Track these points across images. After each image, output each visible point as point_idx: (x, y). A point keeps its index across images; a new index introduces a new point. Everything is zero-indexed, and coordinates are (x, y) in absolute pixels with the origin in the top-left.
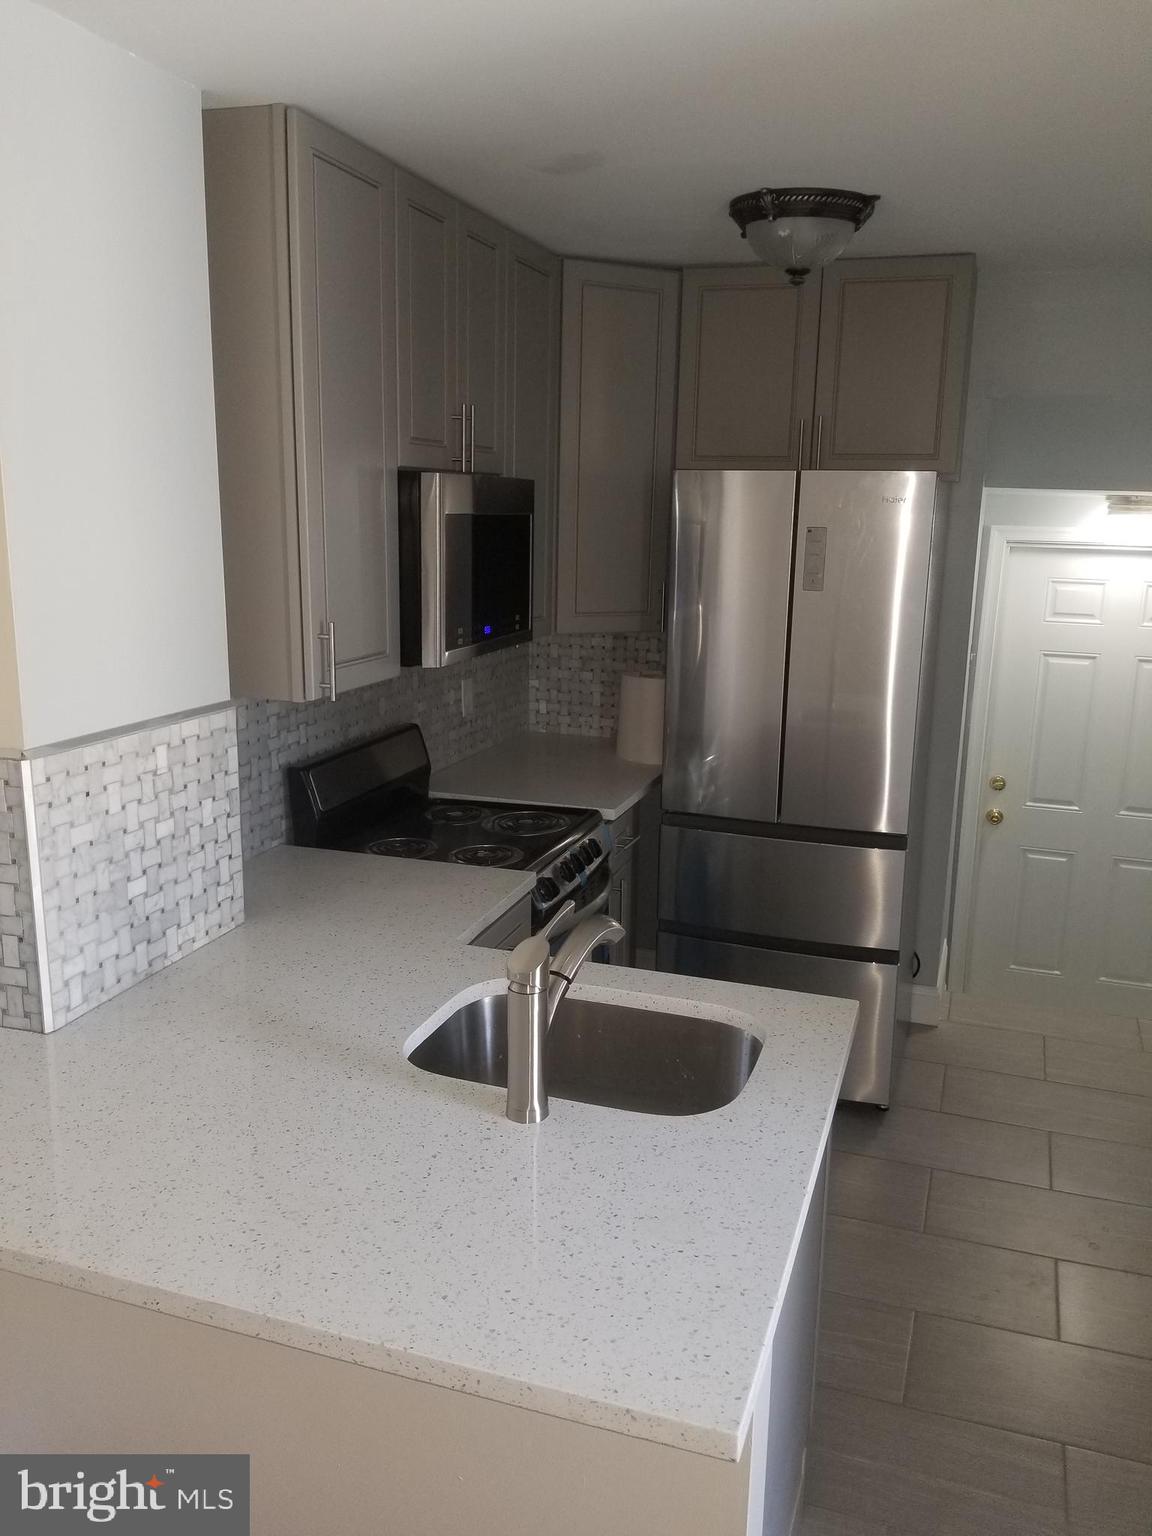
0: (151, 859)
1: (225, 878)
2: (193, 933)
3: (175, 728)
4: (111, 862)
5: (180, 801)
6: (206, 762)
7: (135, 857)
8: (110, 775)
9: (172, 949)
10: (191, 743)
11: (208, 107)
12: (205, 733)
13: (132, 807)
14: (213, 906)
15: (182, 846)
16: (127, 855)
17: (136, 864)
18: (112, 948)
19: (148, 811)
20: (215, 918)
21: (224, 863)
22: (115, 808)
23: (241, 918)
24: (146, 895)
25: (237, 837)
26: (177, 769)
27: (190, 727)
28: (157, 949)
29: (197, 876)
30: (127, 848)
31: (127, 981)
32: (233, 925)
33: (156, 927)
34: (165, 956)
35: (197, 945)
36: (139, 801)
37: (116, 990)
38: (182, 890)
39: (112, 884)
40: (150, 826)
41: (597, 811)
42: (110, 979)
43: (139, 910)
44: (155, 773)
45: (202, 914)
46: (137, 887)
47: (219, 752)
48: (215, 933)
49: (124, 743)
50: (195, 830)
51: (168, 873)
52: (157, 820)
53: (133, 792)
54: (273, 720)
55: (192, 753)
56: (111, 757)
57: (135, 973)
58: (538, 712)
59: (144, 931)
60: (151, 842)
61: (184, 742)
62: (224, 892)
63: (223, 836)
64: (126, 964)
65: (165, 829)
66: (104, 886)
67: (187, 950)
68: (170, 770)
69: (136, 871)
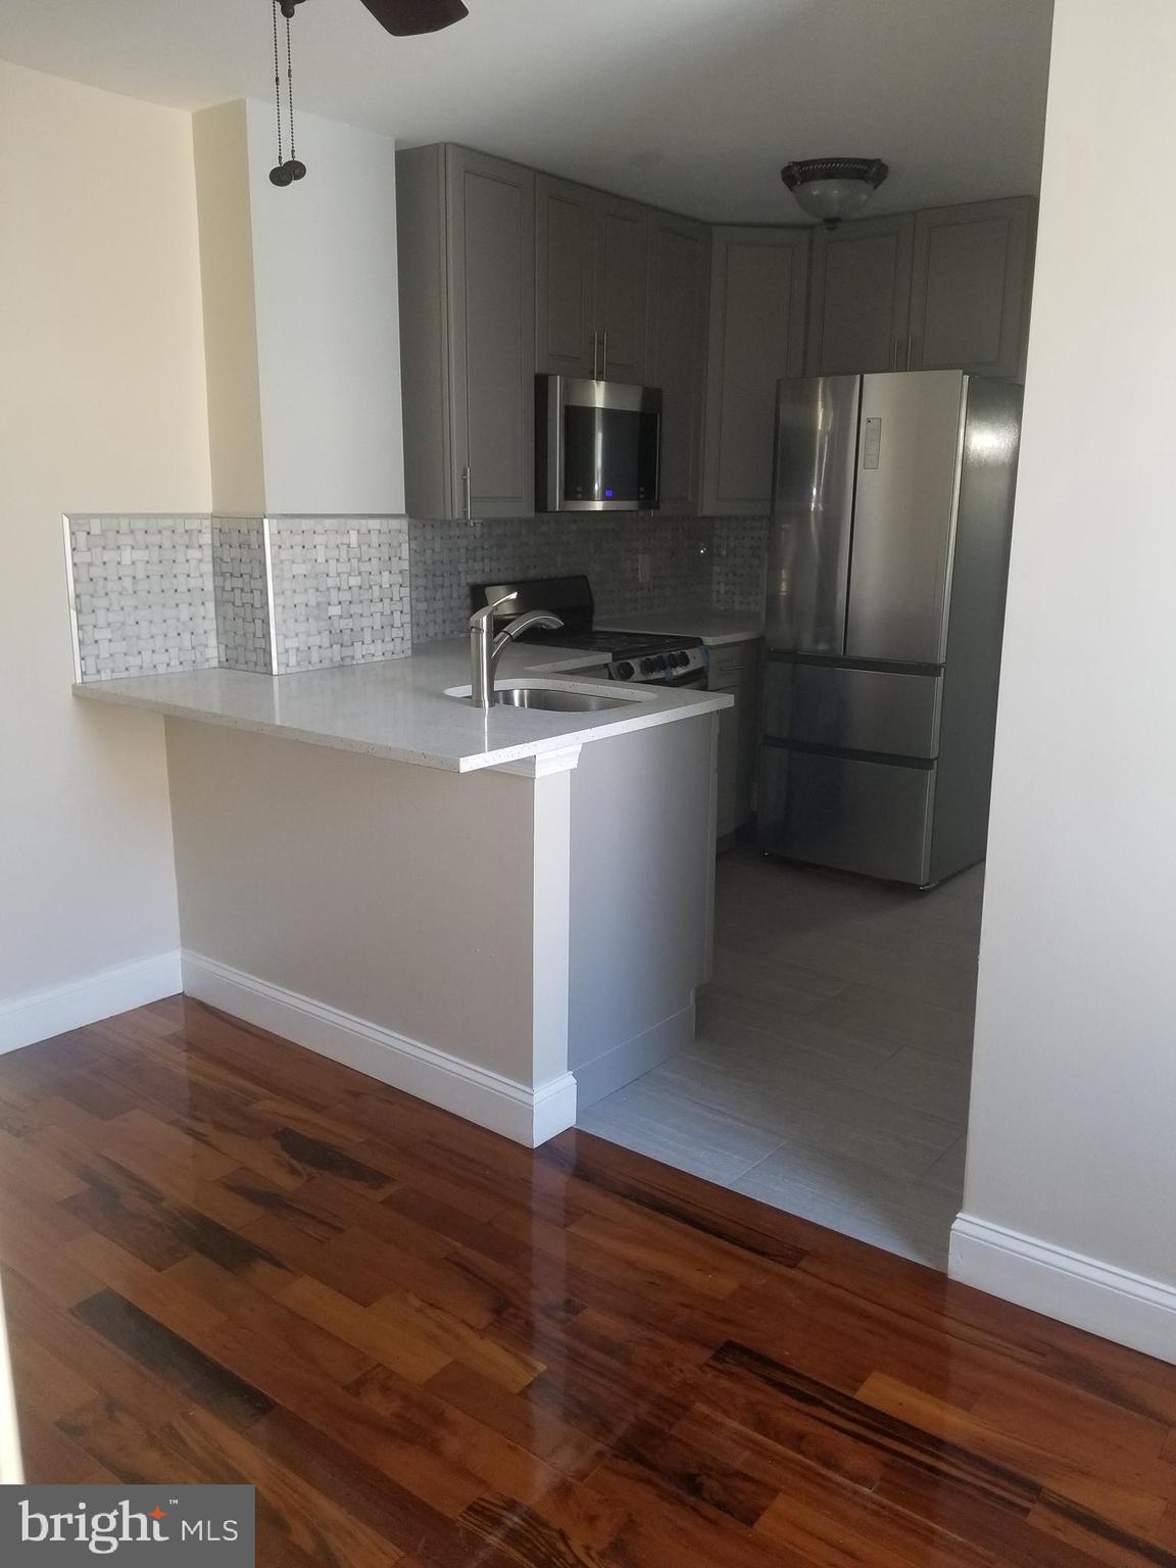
0: (346, 596)
1: (397, 623)
2: (370, 650)
3: (363, 522)
4: (318, 590)
5: (366, 567)
6: (385, 548)
7: (334, 593)
8: (318, 540)
9: (358, 656)
10: (374, 535)
11: (399, 149)
12: (385, 529)
13: (333, 562)
14: (388, 639)
15: (367, 596)
16: (328, 589)
17: (334, 596)
18: (315, 641)
19: (344, 568)
20: (390, 647)
21: (397, 615)
22: (321, 559)
23: (409, 653)
24: (341, 617)
25: (407, 600)
26: (364, 548)
27: (374, 524)
28: (348, 652)
29: (377, 616)
30: (329, 586)
31: (326, 664)
32: (403, 656)
33: (346, 638)
34: (353, 658)
35: (375, 659)
36: (338, 560)
37: (319, 666)
38: (366, 622)
39: (318, 604)
40: (345, 576)
41: (699, 639)
42: (315, 658)
43: (336, 625)
44: (349, 546)
45: (380, 641)
46: (335, 611)
47: (395, 544)
48: (389, 656)
49: (328, 523)
50: (376, 588)
51: (355, 609)
52: (349, 575)
53: (335, 553)
54: (463, 551)
55: (375, 539)
56: (319, 528)
57: (331, 660)
58: (718, 592)
59: (338, 638)
60: (345, 586)
61: (369, 531)
62: (396, 633)
63: (396, 597)
64: (327, 653)
65: (354, 581)
66: (312, 602)
67: (369, 659)
68: (359, 546)
69: (334, 600)
